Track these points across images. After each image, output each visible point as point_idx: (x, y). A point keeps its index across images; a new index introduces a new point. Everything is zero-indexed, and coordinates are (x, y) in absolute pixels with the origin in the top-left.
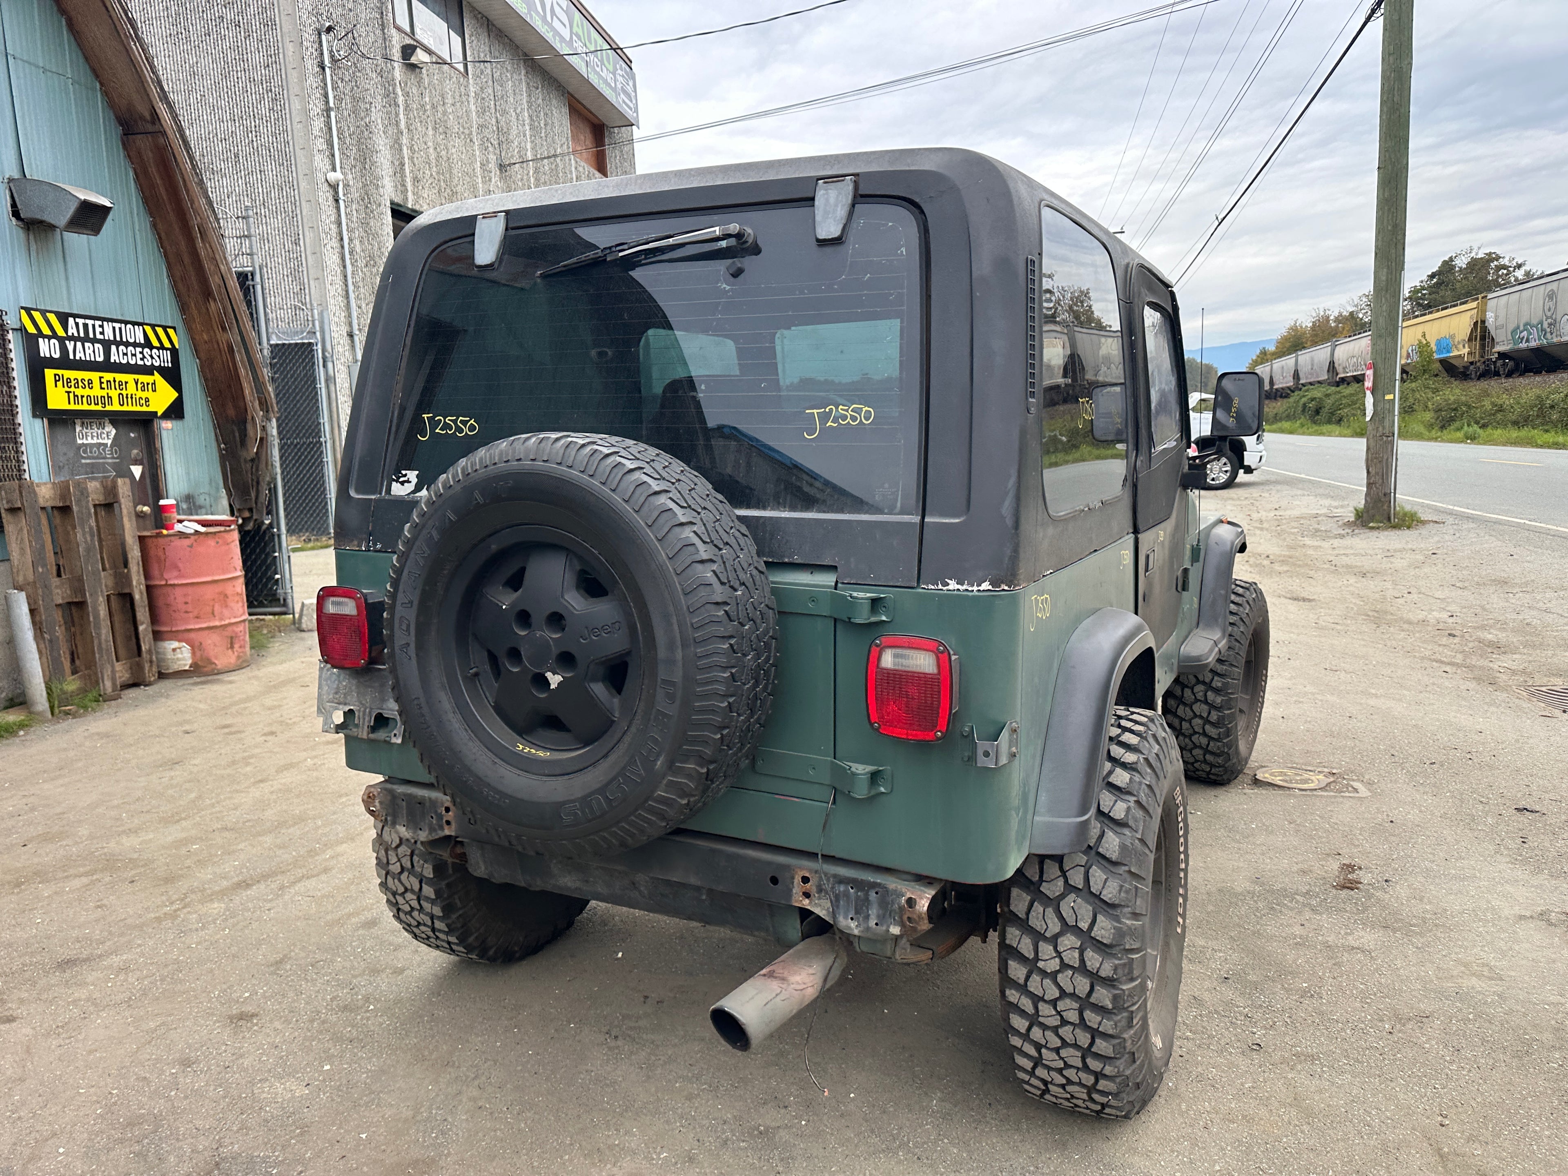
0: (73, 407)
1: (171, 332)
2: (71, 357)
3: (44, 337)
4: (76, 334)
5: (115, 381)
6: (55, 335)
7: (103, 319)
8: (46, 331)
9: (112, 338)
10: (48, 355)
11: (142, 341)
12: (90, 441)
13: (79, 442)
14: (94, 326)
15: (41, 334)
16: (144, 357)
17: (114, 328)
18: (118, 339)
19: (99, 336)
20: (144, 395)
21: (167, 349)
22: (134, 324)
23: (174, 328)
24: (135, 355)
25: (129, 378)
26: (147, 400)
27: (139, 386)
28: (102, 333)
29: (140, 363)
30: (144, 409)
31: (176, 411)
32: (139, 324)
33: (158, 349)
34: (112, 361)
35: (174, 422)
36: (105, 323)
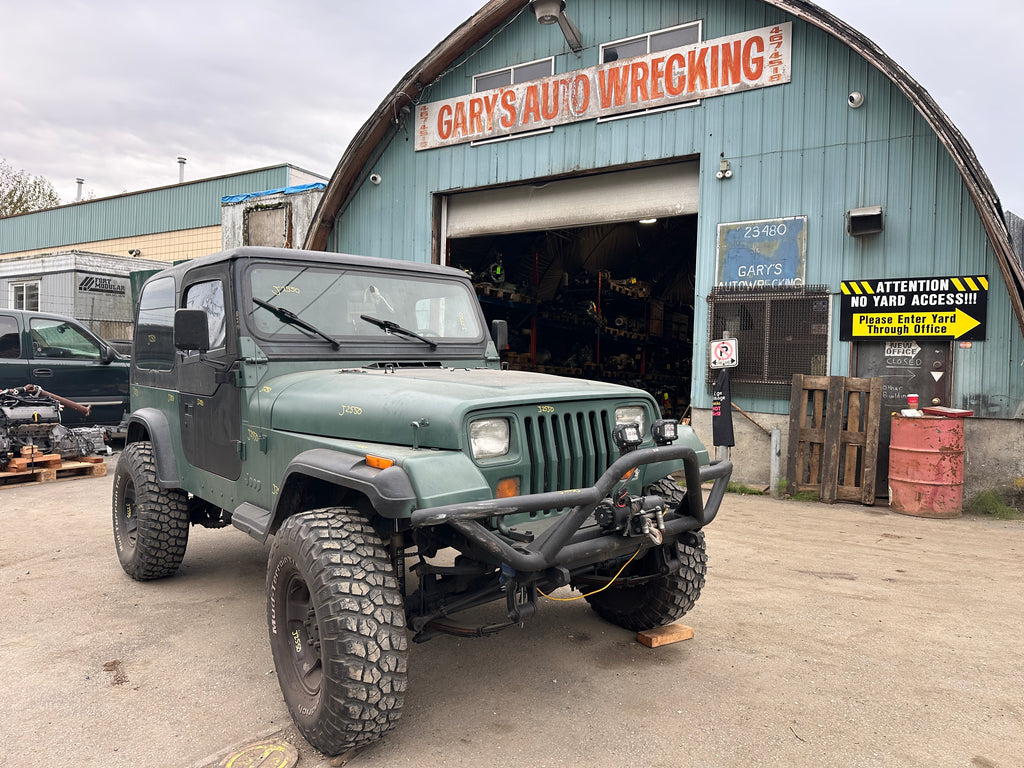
0: (872, 334)
1: (982, 280)
2: (876, 305)
3: (855, 295)
4: (883, 291)
5: (913, 317)
6: (865, 293)
7: (908, 280)
8: (858, 291)
9: (915, 290)
10: (857, 305)
11: (947, 289)
12: (896, 354)
13: (887, 355)
14: (900, 285)
15: (853, 294)
16: (946, 299)
17: (919, 284)
18: (921, 289)
19: (903, 290)
20: (941, 325)
21: (973, 292)
22: (939, 279)
23: (986, 277)
24: (937, 299)
25: (929, 315)
26: (944, 329)
27: (937, 319)
28: (907, 288)
29: (940, 303)
30: (940, 334)
31: (976, 335)
32: (944, 278)
33: (963, 293)
34: (913, 304)
35: (974, 343)
36: (911, 282)
